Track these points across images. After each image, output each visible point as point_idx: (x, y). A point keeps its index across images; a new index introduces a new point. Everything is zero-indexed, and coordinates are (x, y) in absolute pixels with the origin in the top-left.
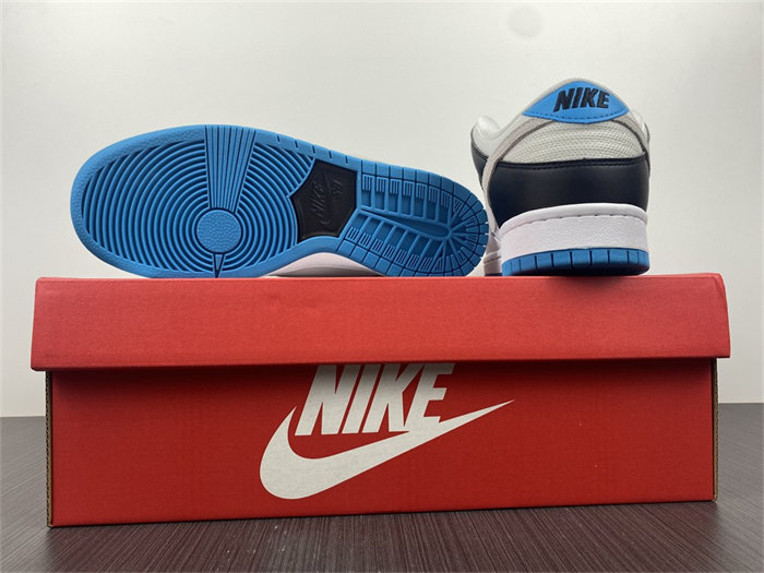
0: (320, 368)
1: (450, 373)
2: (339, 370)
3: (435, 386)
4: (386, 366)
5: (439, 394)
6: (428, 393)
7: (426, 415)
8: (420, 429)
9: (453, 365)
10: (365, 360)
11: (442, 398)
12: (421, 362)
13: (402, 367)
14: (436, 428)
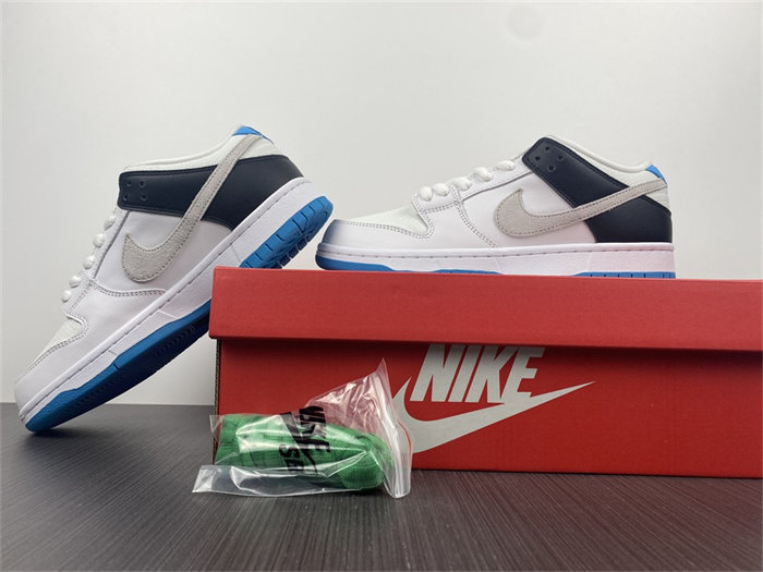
0: (431, 346)
1: (540, 356)
2: (447, 349)
3: (528, 367)
4: (487, 348)
5: (531, 374)
6: (522, 372)
7: (519, 390)
8: (514, 402)
9: (543, 349)
10: (469, 341)
11: (533, 377)
12: (517, 345)
13: (500, 349)
14: (527, 402)
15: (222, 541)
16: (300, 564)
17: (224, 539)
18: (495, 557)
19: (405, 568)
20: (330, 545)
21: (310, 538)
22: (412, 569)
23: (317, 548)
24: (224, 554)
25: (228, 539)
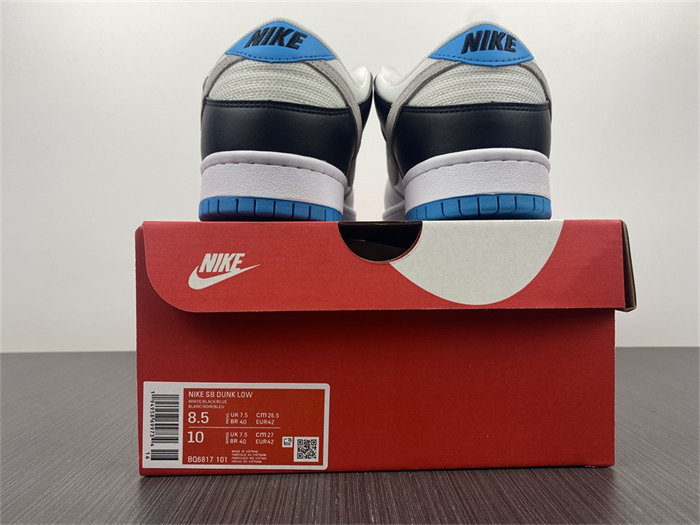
15: (199, 497)
16: (271, 519)
17: (201, 494)
18: (454, 508)
19: (369, 521)
20: (299, 498)
21: (281, 493)
22: (375, 523)
23: (288, 502)
24: (201, 511)
25: (204, 495)
